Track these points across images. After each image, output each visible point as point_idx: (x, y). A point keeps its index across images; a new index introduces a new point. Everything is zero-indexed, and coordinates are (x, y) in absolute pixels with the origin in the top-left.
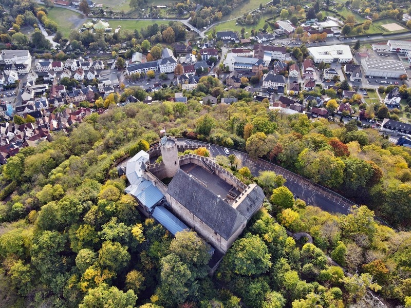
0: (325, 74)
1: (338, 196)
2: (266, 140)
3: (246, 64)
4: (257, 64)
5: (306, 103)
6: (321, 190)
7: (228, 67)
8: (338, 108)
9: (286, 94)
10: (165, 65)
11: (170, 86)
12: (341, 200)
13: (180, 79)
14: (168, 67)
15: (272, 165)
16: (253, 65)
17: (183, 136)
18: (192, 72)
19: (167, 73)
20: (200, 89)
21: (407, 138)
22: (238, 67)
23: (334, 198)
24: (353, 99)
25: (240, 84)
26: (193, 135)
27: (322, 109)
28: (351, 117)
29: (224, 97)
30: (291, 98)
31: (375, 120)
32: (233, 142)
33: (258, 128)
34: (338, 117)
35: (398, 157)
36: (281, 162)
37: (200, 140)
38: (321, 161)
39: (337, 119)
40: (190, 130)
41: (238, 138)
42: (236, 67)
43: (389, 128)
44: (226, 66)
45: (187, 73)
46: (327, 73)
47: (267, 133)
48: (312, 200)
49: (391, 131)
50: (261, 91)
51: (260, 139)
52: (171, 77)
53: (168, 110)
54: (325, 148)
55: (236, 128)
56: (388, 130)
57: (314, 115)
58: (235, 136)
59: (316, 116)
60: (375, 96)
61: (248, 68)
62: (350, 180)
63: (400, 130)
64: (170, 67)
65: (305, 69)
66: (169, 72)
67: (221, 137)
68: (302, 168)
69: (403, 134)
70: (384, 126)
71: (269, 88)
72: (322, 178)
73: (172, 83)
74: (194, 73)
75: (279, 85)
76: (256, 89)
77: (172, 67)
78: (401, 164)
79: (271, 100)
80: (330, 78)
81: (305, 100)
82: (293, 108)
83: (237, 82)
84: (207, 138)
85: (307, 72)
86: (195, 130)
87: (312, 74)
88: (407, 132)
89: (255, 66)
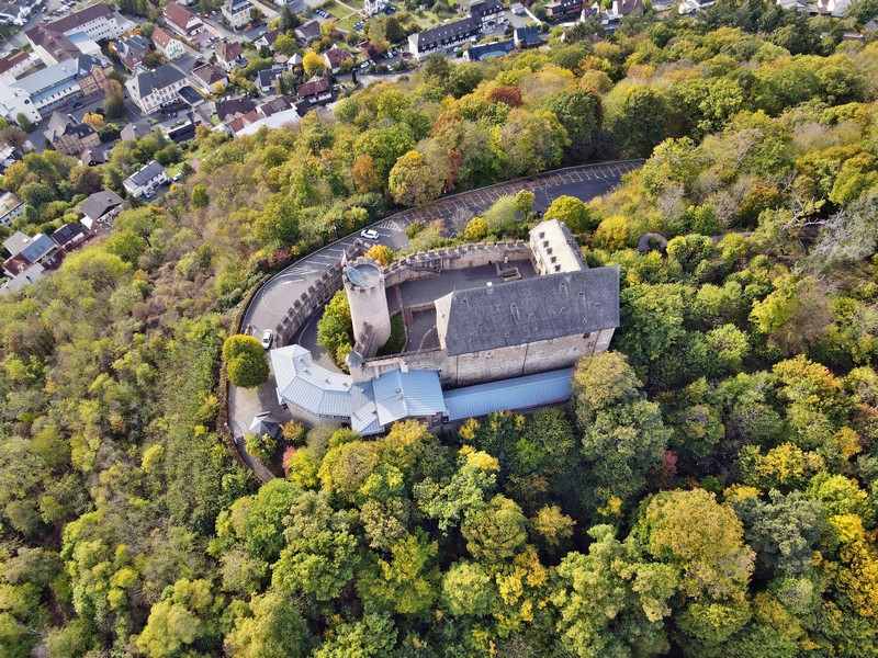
0: (229, 17)
3: (57, 85)
4: (83, 72)
7: (22, 117)
9: (208, 98)
16: (76, 77)
17: (266, 273)
22: (46, 103)
24: (325, 35)
25: (95, 136)
26: (284, 255)
27: (315, 79)
30: (228, 98)
31: (393, 49)
32: (365, 210)
37: (303, 254)
40: (262, 255)
42: (40, 105)
43: (428, 48)
46: (234, 12)
49: (433, 51)
50: (154, 120)
56: (427, 53)
58: (349, 200)
59: (314, 100)
60: (346, 12)
61: (68, 92)
62: (573, 132)
63: (443, 43)
65: (184, 28)
67: (338, 217)
68: (505, 164)
70: (420, 50)
71: (161, 106)
75: (178, 86)
80: (246, 22)
81: (257, 85)
82: (269, 111)
83: (87, 133)
84: (316, 239)
85: (194, 32)
87: (206, 31)
89: (82, 77)
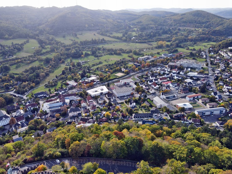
0: (99, 101)
1: (128, 161)
2: (80, 145)
3: (56, 106)
4: (62, 105)
5: (95, 118)
6: (119, 162)
7: (46, 111)
8: (111, 116)
9: (83, 116)
10: (2, 121)
11: (8, 133)
12: (130, 163)
13: (15, 127)
14: (4, 122)
15: (88, 158)
16: (61, 106)
17: (24, 163)
18: (22, 120)
19: (4, 126)
20: (31, 129)
21: (145, 120)
23: (127, 163)
24: (116, 109)
25: (55, 118)
26: (31, 159)
27: (104, 118)
28: (118, 118)
29: (47, 129)
30: (86, 118)
31: (129, 116)
32: (60, 154)
33: (73, 139)
34: (113, 120)
35: (146, 130)
36: (93, 155)
37: (38, 161)
38: (113, 145)
39: (113, 121)
40: (28, 157)
41: (63, 150)
42: (51, 110)
43: (136, 118)
44: (44, 111)
45: (19, 121)
46: (100, 100)
47: (79, 141)
48: (117, 170)
49: (137, 119)
50: (69, 118)
51: (77, 145)
52: (7, 127)
53: (9, 149)
54: (113, 137)
55: (60, 145)
56: (136, 119)
57: (101, 123)
58: (60, 149)
59: (102, 123)
60: (125, 105)
61: (58, 108)
62: (130, 150)
63: (141, 117)
64: (6, 121)
65: (88, 101)
66: (6, 124)
67: (52, 153)
68: (105, 153)
69: (143, 118)
70: (134, 118)
71: (73, 116)
72: (117, 155)
73: (9, 131)
74: (24, 120)
75: (78, 112)
76: (66, 118)
77: (7, 121)
78: (148, 133)
79: (76, 122)
80: (102, 102)
81: (94, 116)
82: (89, 122)
83: (54, 118)
84: (42, 158)
85: (90, 102)
86: (33, 155)
87: (93, 103)
88: (144, 117)
89: (62, 106)
